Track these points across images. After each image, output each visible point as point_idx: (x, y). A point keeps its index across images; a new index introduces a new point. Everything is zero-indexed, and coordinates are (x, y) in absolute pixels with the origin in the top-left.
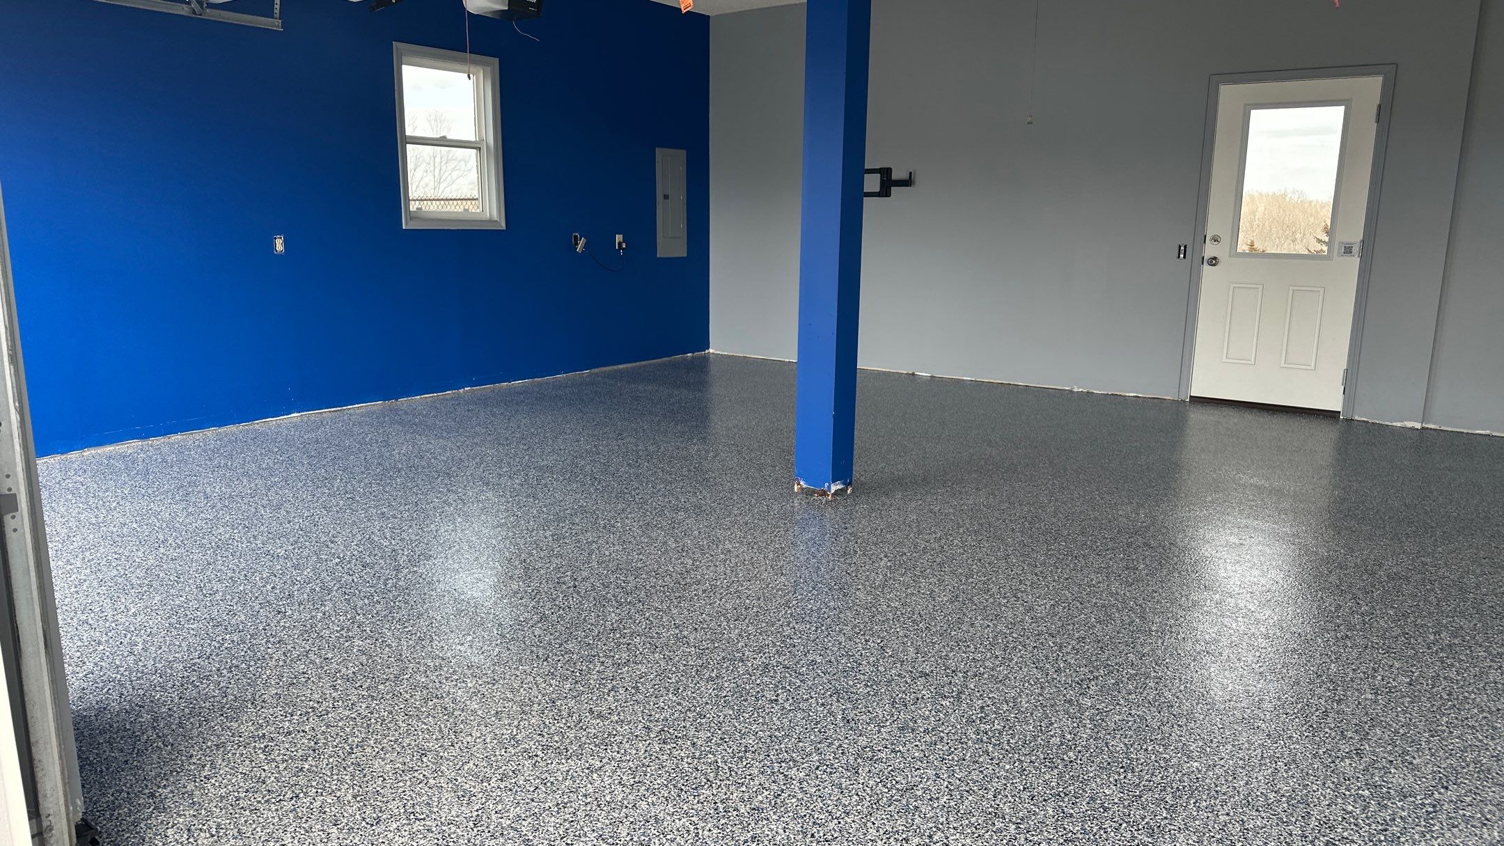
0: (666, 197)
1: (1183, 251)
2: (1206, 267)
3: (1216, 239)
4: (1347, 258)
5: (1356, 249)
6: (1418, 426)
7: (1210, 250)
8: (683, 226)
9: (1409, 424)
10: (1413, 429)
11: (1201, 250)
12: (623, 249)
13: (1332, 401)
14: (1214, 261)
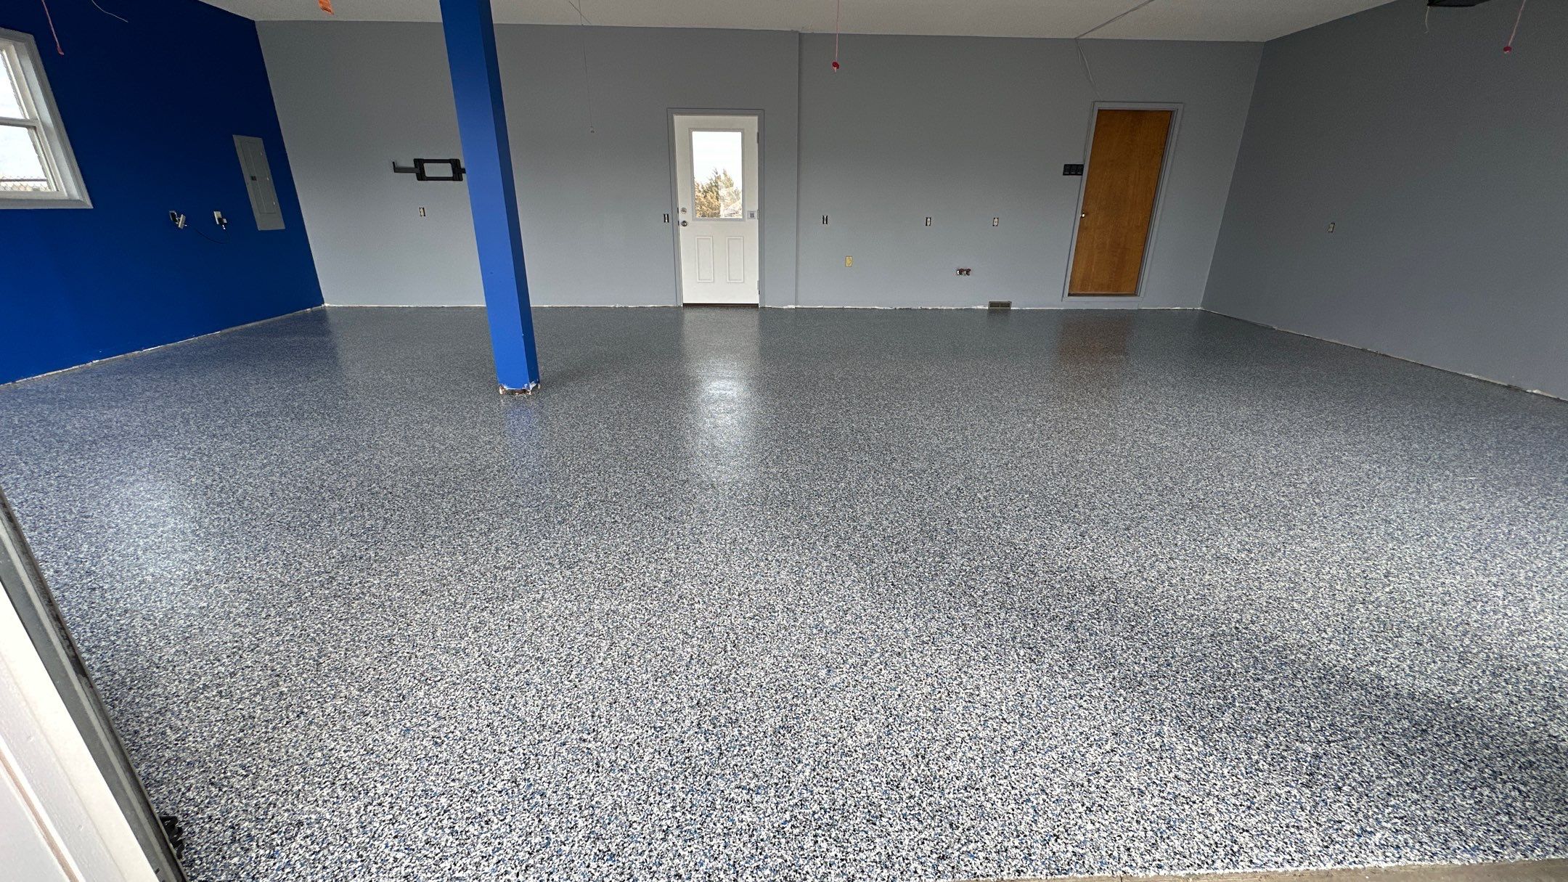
0: (253, 178)
1: (666, 218)
2: (681, 227)
3: (684, 210)
4: (752, 220)
5: (756, 215)
6: (793, 307)
7: (682, 217)
8: (275, 203)
9: (790, 307)
10: (791, 309)
11: (677, 217)
12: (225, 224)
13: (755, 299)
14: (684, 224)
